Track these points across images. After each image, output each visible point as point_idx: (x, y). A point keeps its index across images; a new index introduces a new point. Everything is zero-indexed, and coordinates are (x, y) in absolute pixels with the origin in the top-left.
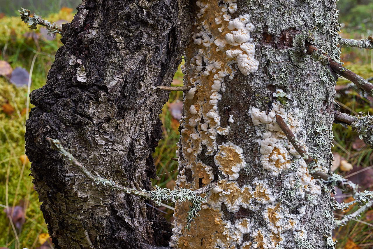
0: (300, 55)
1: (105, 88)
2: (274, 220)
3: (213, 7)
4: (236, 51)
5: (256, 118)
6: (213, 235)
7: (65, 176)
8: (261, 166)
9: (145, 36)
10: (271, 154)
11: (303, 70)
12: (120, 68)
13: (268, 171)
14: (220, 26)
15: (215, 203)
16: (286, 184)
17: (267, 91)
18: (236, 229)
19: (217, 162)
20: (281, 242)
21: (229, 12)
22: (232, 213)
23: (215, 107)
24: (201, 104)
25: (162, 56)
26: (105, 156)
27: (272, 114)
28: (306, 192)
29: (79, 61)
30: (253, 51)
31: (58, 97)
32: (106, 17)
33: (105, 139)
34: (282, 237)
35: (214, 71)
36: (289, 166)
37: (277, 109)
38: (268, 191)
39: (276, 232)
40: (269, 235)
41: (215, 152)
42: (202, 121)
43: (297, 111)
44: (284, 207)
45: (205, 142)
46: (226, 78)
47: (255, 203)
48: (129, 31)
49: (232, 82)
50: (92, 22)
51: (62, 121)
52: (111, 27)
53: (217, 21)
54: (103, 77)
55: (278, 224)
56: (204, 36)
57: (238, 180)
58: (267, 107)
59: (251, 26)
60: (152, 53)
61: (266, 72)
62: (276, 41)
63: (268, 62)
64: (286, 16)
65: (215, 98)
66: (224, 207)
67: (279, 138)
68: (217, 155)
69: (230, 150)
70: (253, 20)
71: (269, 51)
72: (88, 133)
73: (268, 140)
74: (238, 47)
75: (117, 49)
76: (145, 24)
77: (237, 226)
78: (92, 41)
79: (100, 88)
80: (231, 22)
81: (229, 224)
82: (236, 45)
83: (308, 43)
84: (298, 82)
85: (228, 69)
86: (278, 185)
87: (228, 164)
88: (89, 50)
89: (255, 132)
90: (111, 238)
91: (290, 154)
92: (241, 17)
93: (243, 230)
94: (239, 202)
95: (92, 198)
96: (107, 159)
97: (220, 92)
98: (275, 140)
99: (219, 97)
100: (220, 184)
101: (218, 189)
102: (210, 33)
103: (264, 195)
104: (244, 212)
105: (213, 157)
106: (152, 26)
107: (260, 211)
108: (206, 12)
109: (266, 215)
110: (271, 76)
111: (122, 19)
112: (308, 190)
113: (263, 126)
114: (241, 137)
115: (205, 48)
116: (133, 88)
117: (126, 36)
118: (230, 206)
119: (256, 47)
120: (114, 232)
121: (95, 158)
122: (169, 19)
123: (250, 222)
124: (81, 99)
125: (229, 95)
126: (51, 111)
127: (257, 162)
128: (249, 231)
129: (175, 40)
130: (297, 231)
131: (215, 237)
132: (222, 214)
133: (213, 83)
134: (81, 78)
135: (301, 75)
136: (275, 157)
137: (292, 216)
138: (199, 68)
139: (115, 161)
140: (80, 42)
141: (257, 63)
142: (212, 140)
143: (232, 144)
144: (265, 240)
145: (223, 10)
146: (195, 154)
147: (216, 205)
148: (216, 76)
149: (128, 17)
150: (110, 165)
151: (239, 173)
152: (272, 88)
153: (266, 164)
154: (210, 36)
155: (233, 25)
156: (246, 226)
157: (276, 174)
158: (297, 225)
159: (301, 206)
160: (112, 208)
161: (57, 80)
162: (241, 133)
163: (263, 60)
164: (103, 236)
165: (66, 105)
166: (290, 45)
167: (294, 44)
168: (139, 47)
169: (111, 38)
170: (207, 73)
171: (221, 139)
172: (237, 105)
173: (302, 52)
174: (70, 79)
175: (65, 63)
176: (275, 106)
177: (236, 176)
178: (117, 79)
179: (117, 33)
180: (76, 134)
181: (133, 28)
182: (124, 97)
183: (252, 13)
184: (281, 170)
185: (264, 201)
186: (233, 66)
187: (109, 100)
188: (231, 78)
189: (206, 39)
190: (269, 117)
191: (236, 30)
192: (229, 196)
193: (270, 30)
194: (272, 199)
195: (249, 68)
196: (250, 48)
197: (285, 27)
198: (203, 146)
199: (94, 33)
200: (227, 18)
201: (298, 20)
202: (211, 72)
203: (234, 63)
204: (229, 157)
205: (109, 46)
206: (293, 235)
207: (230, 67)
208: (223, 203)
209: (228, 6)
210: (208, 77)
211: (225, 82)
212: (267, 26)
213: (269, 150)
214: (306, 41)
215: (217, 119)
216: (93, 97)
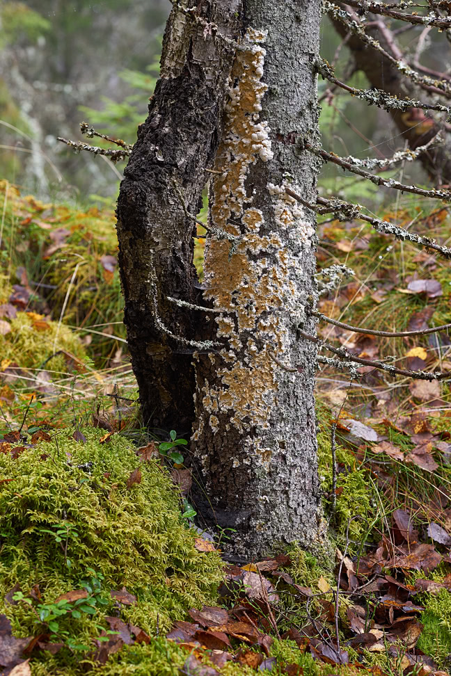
0: (300, 149)
1: (176, 165)
2: (283, 259)
3: (240, 118)
4: (259, 145)
5: (272, 190)
6: (240, 272)
7: (147, 225)
8: (275, 223)
9: (199, 134)
10: (282, 215)
11: (301, 160)
12: (184, 153)
13: (279, 226)
14: (246, 129)
15: (242, 250)
16: (291, 235)
17: (279, 172)
18: (258, 265)
19: (243, 222)
20: (287, 275)
21: (253, 120)
22: (255, 255)
23: (243, 184)
24: (230, 184)
25: (208, 148)
26: (173, 212)
27: (283, 187)
28: (302, 243)
29: (157, 148)
30: (270, 145)
31: (143, 171)
32: (174, 119)
33: (174, 201)
34: (288, 271)
35: (242, 160)
36: (293, 223)
37: (286, 185)
38: (280, 240)
39: (284, 267)
40: (280, 269)
41: (242, 216)
42: (231, 196)
43: (297, 187)
44: (290, 251)
45: (233, 210)
46: (250, 165)
47: (271, 247)
48: (190, 129)
49: (255, 167)
50: (164, 123)
51: (148, 186)
52: (177, 126)
53: (245, 126)
54: (174, 159)
55: (286, 262)
56: (232, 137)
57: (258, 233)
58: (279, 183)
59: (269, 129)
60: (203, 145)
61: (278, 160)
62: (285, 139)
63: (280, 153)
64: (291, 123)
65: (243, 178)
66: (249, 252)
67: (287, 204)
68: (244, 217)
69: (254, 213)
70: (270, 125)
71: (280, 146)
72: (164, 195)
73: (279, 205)
74: (261, 143)
75: (182, 141)
76: (199, 125)
77: (258, 263)
78: (165, 135)
79: (172, 165)
80: (256, 126)
81: (252, 263)
82: (259, 141)
83: (305, 142)
84: (298, 168)
85: (252, 158)
86: (285, 236)
87: (252, 222)
88: (163, 140)
89: (271, 200)
90: (171, 273)
91: (293, 215)
92: (262, 123)
93: (263, 266)
94: (260, 247)
95: (162, 243)
96: (174, 215)
97: (246, 174)
98: (285, 205)
99: (245, 177)
100: (247, 236)
101: (245, 239)
102: (237, 135)
103: (277, 242)
104: (263, 254)
105: (240, 219)
106: (204, 127)
107: (274, 253)
108: (234, 121)
109: (278, 255)
110: (281, 163)
111: (185, 120)
112: (303, 241)
113: (277, 195)
114: (262, 203)
115: (233, 146)
116: (192, 166)
117: (188, 133)
118: (253, 251)
119: (272, 143)
120: (173, 269)
121: (167, 213)
122: (214, 123)
123: (267, 261)
124: (160, 172)
125: (253, 175)
126: (140, 180)
127: (272, 220)
128: (267, 267)
129: (216, 138)
130: (297, 268)
131: (242, 273)
132: (247, 256)
133: (241, 168)
134: (160, 159)
135: (300, 163)
136: (284, 216)
137: (294, 258)
138: (229, 159)
139: (179, 217)
140: (157, 135)
141: (273, 154)
142: (240, 207)
143: (255, 209)
144: (277, 272)
145: (249, 119)
146: (226, 219)
147: (243, 251)
148: (243, 163)
149: (190, 119)
150: (176, 219)
151: (260, 228)
152: (282, 170)
153: (278, 221)
154: (238, 138)
155: (257, 128)
156: (264, 264)
157: (285, 229)
158: (297, 265)
159: (299, 251)
160: (174, 250)
161: (142, 160)
162: (261, 201)
163: (277, 152)
164: (167, 271)
165: (151, 175)
166: (294, 143)
167: (296, 142)
168: (195, 140)
169: (178, 133)
170: (236, 162)
171: (246, 206)
172: (259, 183)
173: (301, 147)
174: (152, 160)
175: (147, 149)
176: (285, 182)
177: (258, 230)
178: (183, 160)
179: (181, 130)
180: (156, 196)
181: (192, 127)
182: (186, 173)
183: (270, 120)
184: (288, 225)
185: (277, 247)
186: (256, 156)
187: (179, 174)
188: (254, 164)
189: (234, 139)
190: (281, 189)
191: (259, 131)
192: (252, 243)
193: (281, 132)
194: (282, 245)
195: (267, 156)
196: (269, 143)
197: (291, 131)
198: (231, 212)
199: (167, 130)
200: (252, 124)
201: (298, 126)
202: (239, 161)
203: (257, 154)
204: (252, 217)
205: (176, 139)
206: (295, 271)
207: (254, 157)
208: (248, 249)
209: (253, 116)
210: (236, 165)
211: (249, 167)
212: (280, 129)
213: (280, 212)
214: (304, 140)
215: (244, 192)
216: (167, 171)
